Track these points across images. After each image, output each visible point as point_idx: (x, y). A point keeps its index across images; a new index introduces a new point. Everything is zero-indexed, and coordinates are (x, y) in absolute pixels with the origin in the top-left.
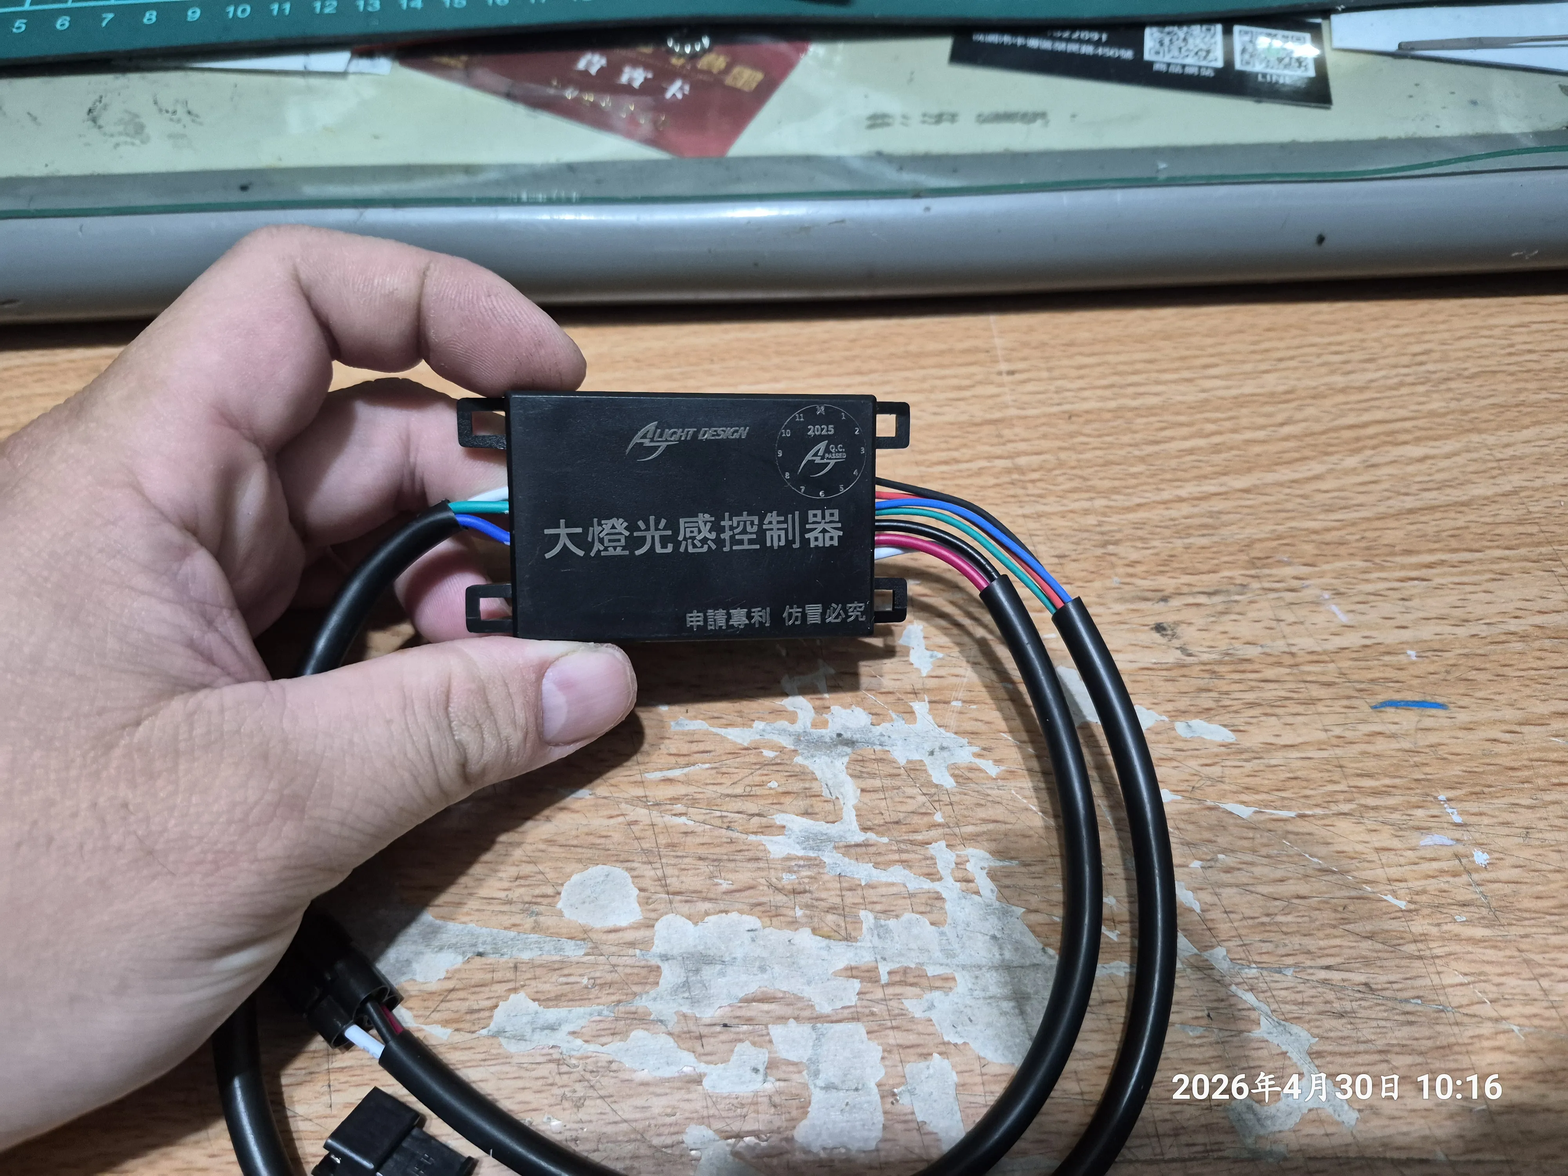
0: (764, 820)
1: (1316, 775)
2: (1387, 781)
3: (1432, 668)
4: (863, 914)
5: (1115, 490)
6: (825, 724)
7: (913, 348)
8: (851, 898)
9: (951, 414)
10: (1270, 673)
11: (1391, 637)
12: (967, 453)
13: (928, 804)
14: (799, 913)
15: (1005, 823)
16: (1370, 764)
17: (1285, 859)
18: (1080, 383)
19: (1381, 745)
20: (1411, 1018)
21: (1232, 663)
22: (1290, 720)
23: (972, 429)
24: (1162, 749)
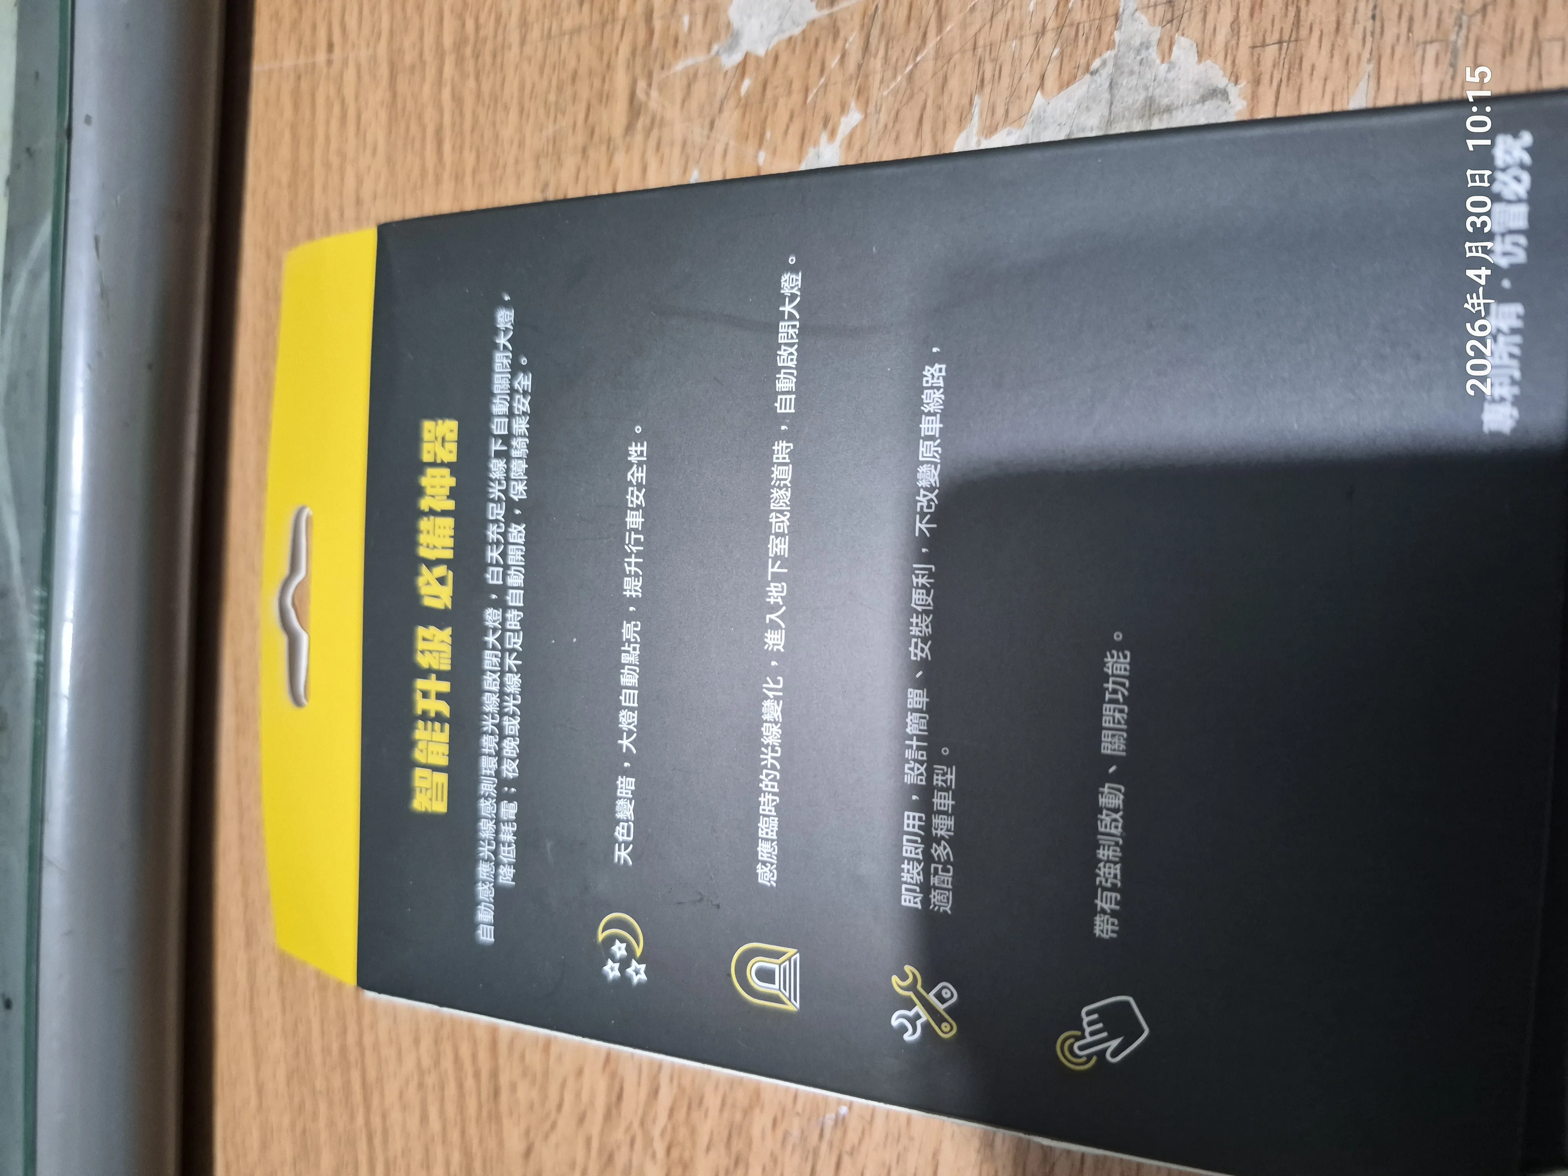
7: (285, 178)
9: (377, 132)
12: (430, 115)
15: (924, 107)
23: (400, 105)
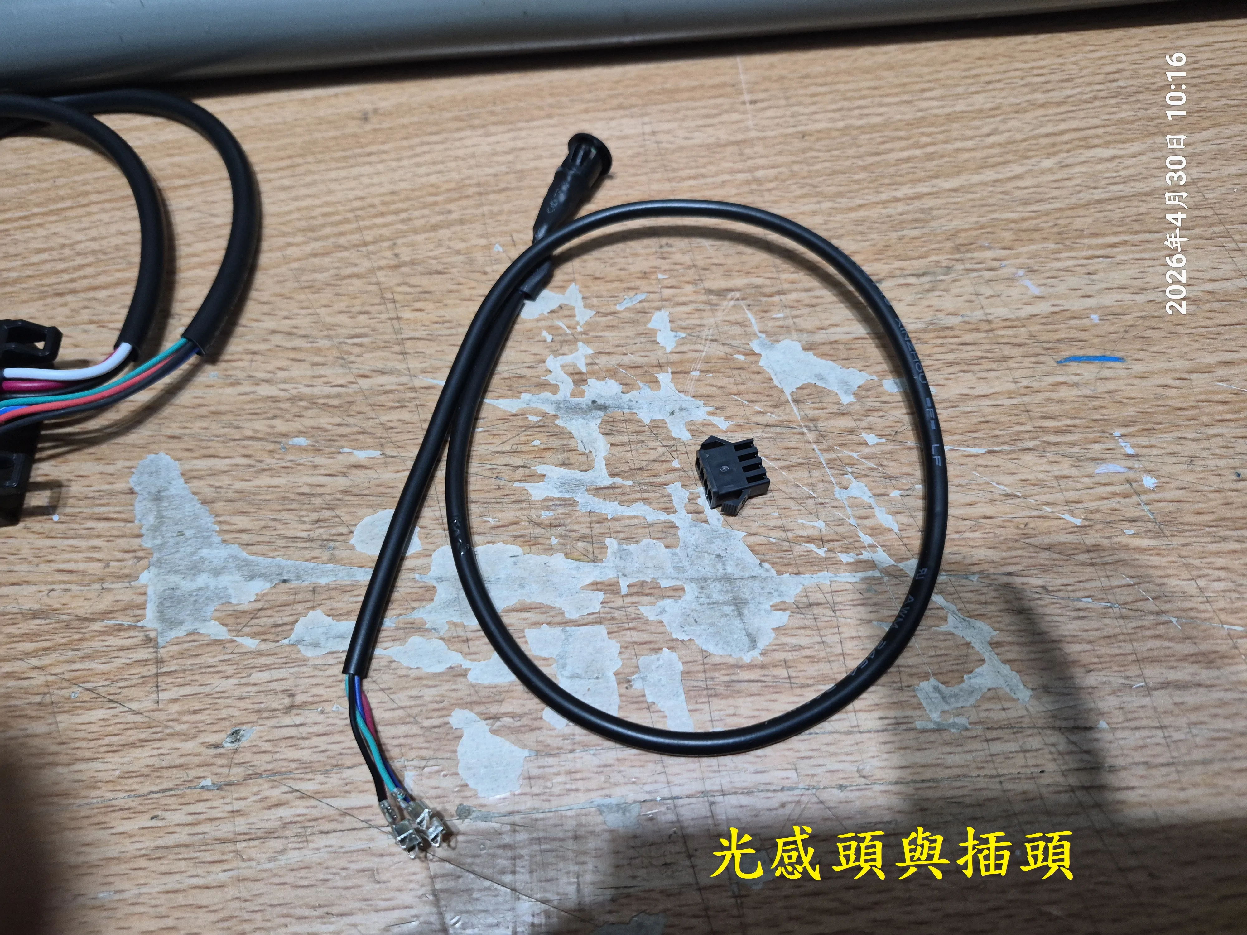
0: (527, 471)
1: (1004, 419)
2: (1068, 422)
3: (1112, 329)
4: (608, 541)
5: (840, 195)
6: (582, 394)
7: (669, 86)
8: (598, 529)
9: (699, 138)
10: (968, 338)
11: (1077, 304)
12: (713, 169)
13: (667, 454)
14: (554, 541)
16: (1053, 408)
17: (974, 487)
18: (813, 108)
19: (1064, 393)
20: (1082, 614)
21: (935, 330)
22: (984, 374)
23: (718, 150)
24: (871, 403)
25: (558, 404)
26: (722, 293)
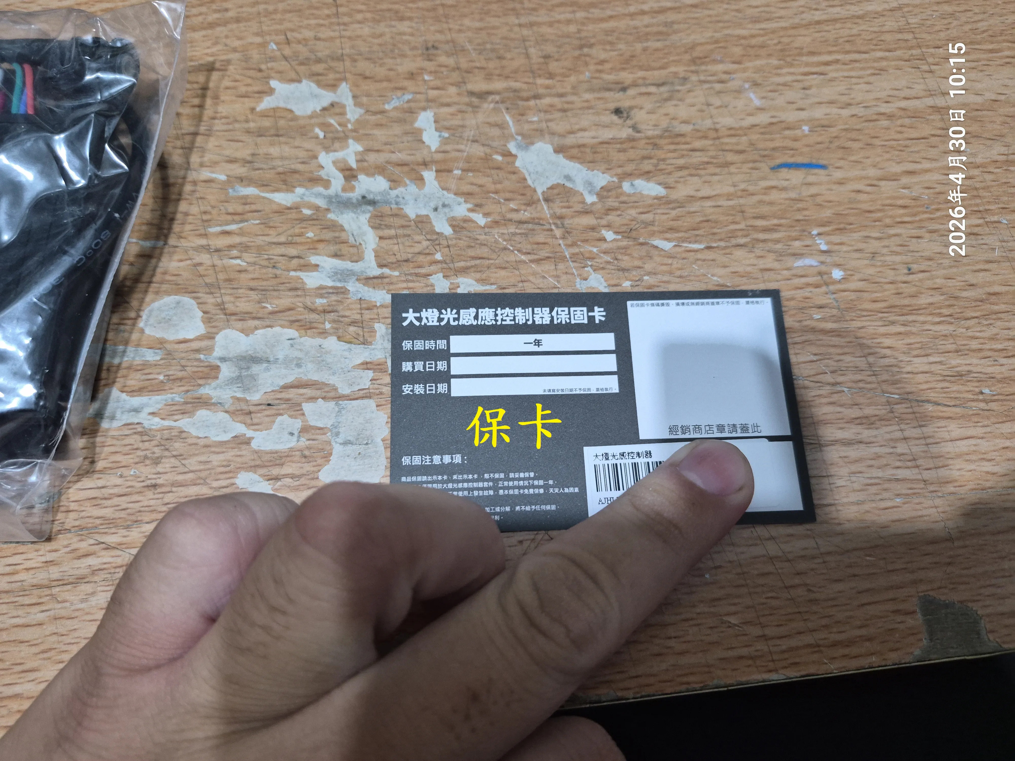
0: (302, 261)
1: (722, 218)
2: (775, 221)
3: (819, 139)
4: (377, 326)
5: (593, 5)
6: (353, 189)
8: (367, 315)
10: (698, 144)
11: (791, 116)
13: (431, 247)
14: (328, 326)
15: (489, 259)
16: (765, 210)
17: (692, 278)
19: (774, 196)
21: (670, 137)
22: (708, 178)
24: (611, 202)
25: (330, 199)
26: (483, 95)
